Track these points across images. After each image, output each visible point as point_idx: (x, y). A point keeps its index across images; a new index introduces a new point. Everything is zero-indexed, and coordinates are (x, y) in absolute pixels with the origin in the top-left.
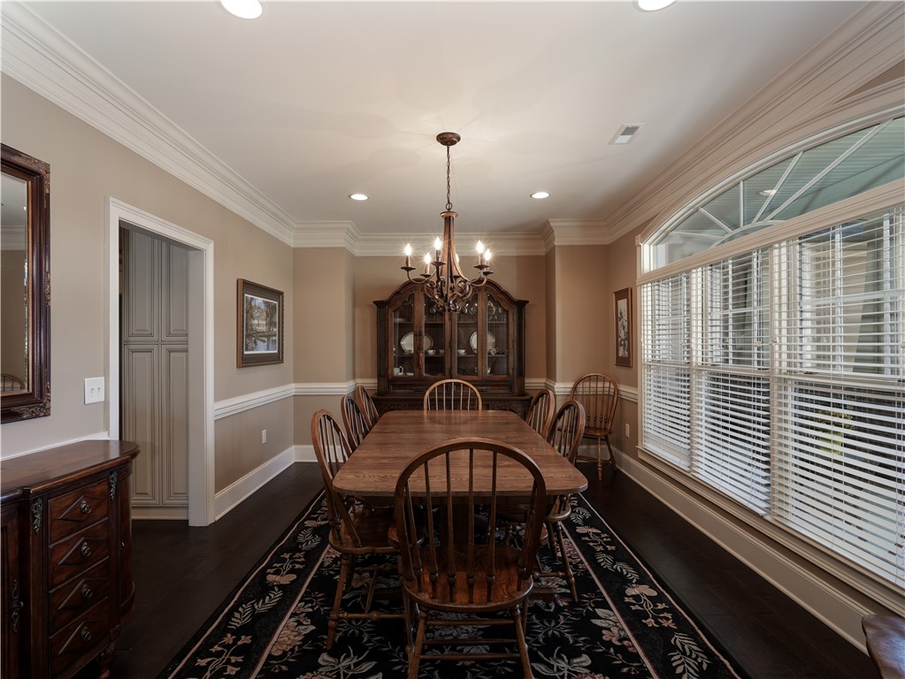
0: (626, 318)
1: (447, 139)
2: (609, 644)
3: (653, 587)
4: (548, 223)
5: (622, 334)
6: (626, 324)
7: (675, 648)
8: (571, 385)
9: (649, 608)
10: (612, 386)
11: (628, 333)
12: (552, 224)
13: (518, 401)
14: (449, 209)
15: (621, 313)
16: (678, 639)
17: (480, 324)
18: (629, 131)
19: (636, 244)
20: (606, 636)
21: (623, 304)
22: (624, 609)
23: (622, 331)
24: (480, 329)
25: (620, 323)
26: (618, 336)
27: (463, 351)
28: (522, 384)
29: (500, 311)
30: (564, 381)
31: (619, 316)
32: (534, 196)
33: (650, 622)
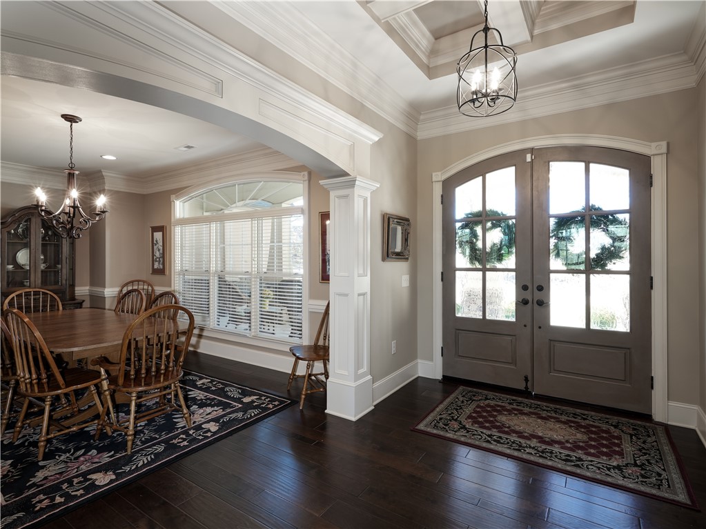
0: (161, 244)
1: (71, 119)
2: (202, 400)
3: (207, 379)
4: (101, 171)
5: (157, 254)
6: (161, 248)
7: (228, 391)
8: (118, 289)
9: (210, 385)
10: (150, 288)
11: (163, 253)
12: (104, 174)
13: (71, 304)
14: (72, 168)
15: (156, 241)
16: (227, 389)
17: (33, 243)
18: (189, 147)
19: (172, 200)
20: (198, 398)
21: (158, 235)
22: (200, 389)
23: (158, 252)
24: (32, 247)
25: (155, 247)
26: (153, 255)
27: (11, 266)
28: (74, 291)
29: (50, 233)
30: (112, 287)
31: (155, 242)
32: (104, 157)
33: (213, 388)
